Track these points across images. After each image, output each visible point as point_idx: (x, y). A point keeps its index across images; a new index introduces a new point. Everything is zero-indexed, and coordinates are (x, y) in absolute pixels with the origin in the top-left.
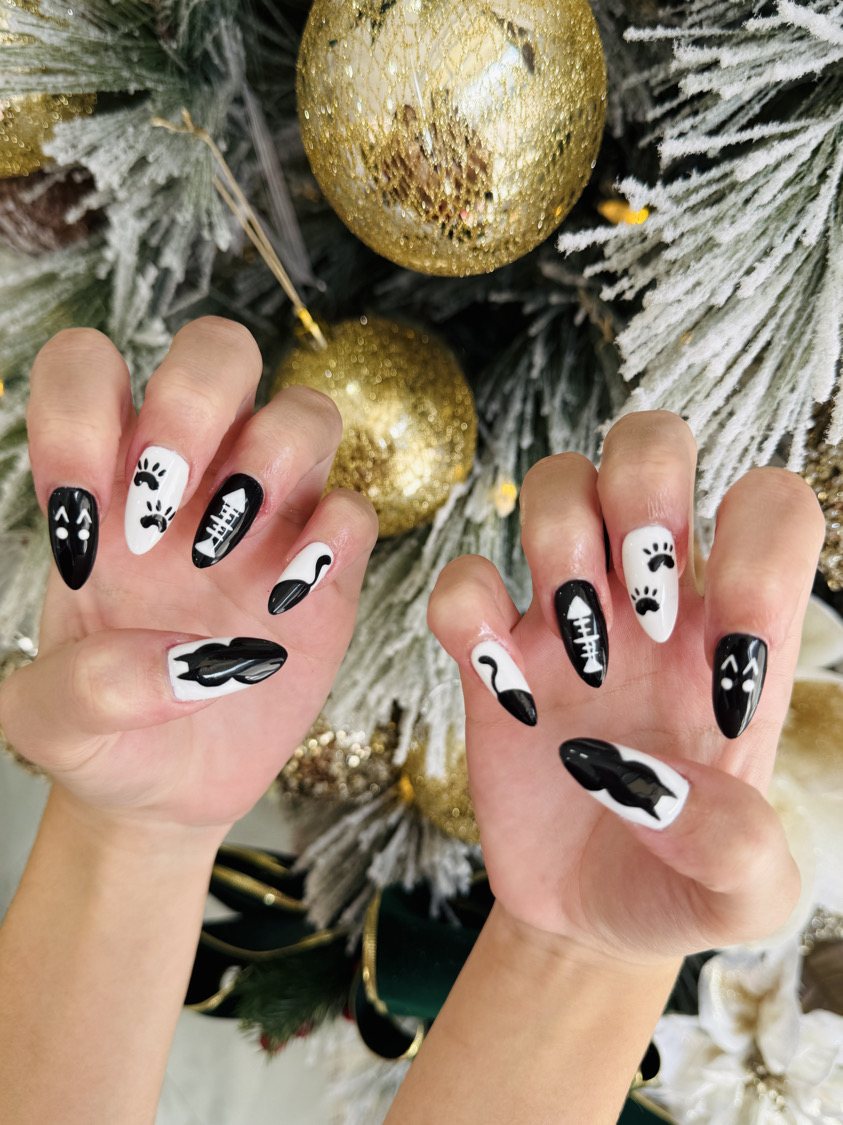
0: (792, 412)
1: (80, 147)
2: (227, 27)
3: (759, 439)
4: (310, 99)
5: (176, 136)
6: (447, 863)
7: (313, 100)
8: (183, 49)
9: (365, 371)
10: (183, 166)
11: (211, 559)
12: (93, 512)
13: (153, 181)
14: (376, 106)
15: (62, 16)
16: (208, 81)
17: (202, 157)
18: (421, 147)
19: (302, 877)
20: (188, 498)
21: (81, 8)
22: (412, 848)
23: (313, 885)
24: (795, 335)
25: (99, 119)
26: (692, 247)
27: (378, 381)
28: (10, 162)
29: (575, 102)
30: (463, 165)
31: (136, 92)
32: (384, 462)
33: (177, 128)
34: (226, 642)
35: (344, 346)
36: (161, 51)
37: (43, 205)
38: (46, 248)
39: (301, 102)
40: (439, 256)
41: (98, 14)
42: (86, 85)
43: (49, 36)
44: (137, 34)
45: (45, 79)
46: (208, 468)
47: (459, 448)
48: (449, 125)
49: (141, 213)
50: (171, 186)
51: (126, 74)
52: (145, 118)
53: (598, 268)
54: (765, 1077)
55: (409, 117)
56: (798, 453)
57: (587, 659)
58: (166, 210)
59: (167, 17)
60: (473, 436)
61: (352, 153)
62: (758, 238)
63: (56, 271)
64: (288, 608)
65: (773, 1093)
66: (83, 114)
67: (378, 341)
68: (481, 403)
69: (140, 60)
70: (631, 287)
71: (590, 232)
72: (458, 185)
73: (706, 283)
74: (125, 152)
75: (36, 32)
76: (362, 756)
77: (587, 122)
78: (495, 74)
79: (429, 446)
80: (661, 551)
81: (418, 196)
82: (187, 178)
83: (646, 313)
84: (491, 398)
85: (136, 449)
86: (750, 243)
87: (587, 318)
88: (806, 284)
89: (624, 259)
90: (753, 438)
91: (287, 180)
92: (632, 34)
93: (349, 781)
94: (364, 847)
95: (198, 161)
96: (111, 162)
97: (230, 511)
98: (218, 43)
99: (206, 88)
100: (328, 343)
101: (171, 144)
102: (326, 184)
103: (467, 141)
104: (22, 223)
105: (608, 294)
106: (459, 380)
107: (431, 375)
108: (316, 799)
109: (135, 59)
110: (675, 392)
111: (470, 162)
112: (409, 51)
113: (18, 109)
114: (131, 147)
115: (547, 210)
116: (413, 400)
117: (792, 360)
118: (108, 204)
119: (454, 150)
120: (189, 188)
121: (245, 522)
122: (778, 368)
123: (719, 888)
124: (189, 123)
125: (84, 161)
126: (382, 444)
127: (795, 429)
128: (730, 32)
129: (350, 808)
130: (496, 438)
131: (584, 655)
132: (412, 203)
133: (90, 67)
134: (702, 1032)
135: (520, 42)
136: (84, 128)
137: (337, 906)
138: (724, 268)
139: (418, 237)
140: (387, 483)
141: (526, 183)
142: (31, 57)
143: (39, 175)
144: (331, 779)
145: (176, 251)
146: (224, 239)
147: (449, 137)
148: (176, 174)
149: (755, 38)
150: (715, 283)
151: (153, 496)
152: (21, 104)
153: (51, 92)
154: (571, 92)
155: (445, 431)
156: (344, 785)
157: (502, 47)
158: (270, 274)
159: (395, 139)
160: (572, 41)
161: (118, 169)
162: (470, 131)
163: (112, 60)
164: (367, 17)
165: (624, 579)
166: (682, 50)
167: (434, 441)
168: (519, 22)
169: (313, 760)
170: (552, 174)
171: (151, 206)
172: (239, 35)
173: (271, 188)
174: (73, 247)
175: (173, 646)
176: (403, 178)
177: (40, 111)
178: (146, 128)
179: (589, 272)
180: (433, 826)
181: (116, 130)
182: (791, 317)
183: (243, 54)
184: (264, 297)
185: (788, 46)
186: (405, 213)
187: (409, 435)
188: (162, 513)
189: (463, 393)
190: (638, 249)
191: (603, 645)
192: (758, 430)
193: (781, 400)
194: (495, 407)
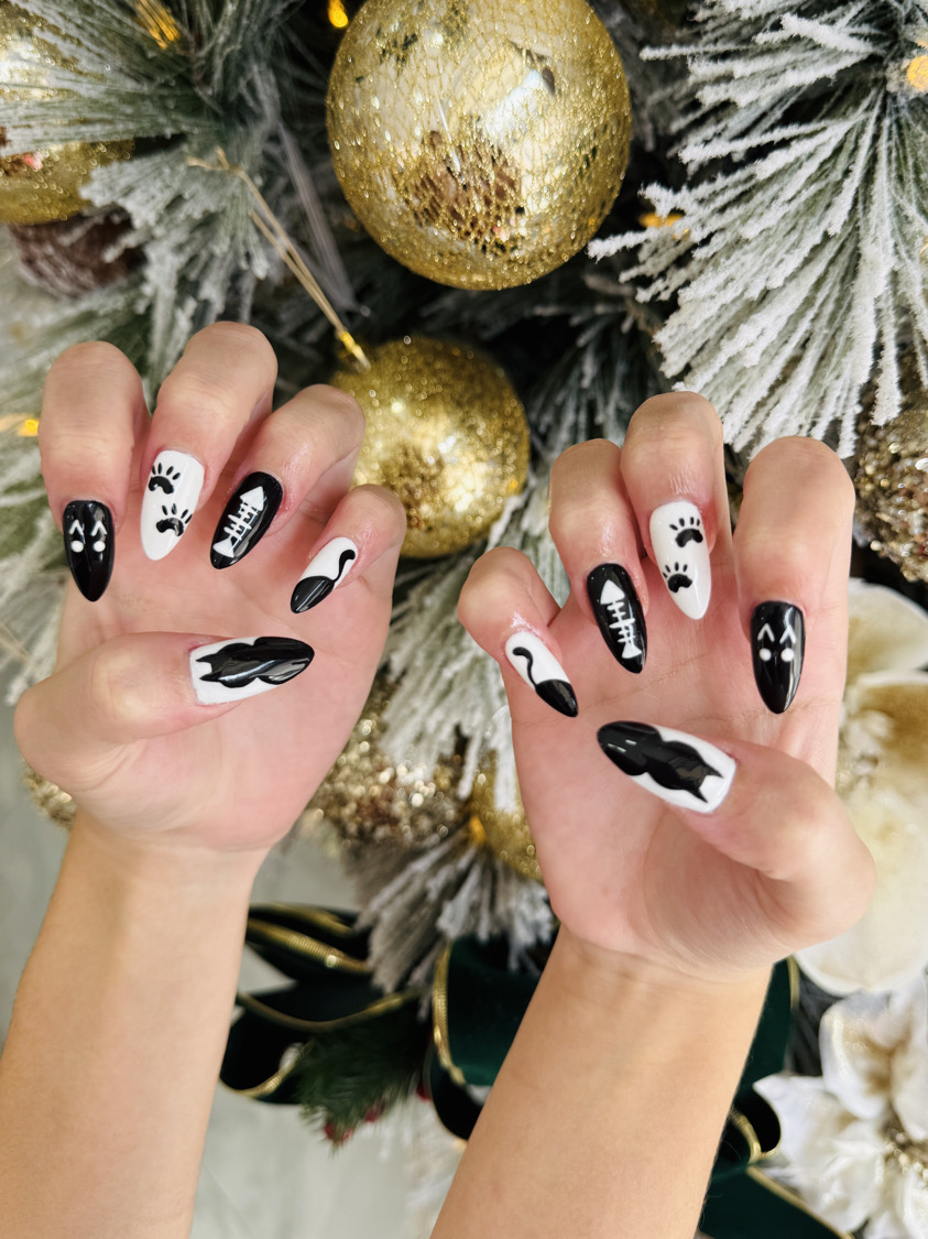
0: (839, 398)
1: (117, 189)
2: (260, 72)
3: (807, 427)
4: (339, 131)
5: (212, 174)
6: (524, 907)
7: (343, 131)
8: (218, 95)
9: (410, 388)
10: (220, 202)
11: (231, 559)
12: (108, 523)
13: (189, 217)
14: (403, 134)
15: (100, 72)
16: (243, 122)
17: (238, 192)
18: (449, 169)
19: (366, 934)
20: (205, 499)
21: (119, 63)
22: (486, 895)
23: (378, 944)
24: (836, 325)
25: (137, 162)
26: (722, 245)
27: (423, 397)
28: (49, 208)
29: (598, 119)
30: (491, 183)
31: (173, 136)
32: (433, 477)
33: (213, 166)
34: (250, 641)
35: (389, 366)
36: (197, 98)
37: (82, 247)
38: (85, 288)
39: (331, 134)
40: (475, 270)
41: (135, 67)
42: (123, 133)
43: (86, 89)
44: (173, 84)
45: (84, 129)
46: (224, 470)
47: (510, 460)
48: (475, 146)
49: (179, 248)
50: (208, 222)
51: (162, 120)
52: (181, 158)
53: (633, 272)
54: (906, 1146)
55: (435, 141)
56: (848, 438)
57: (624, 644)
58: (205, 245)
59: (202, 67)
60: (525, 448)
61: (381, 178)
62: (789, 233)
63: (94, 309)
64: (311, 606)
65: (917, 1166)
66: (121, 159)
67: (422, 358)
68: (533, 416)
69: (177, 108)
70: (667, 288)
71: (619, 238)
72: (488, 202)
73: (738, 278)
74: (162, 191)
75: (75, 87)
76: (426, 794)
77: (612, 137)
78: (517, 98)
79: (479, 459)
80: (688, 525)
81: (449, 214)
82: (224, 212)
83: (681, 311)
84: (544, 409)
85: (149, 455)
86: (780, 238)
87: (635, 325)
88: (842, 274)
89: (660, 262)
90: (801, 427)
91: (326, 212)
92: (648, 53)
93: (413, 822)
94: (433, 896)
95: (234, 197)
96: (148, 201)
97: (248, 509)
98: (251, 87)
99: (241, 129)
100: (372, 364)
101: (207, 181)
102: (360, 210)
103: (494, 161)
104: (61, 266)
105: (644, 296)
106: (508, 392)
107: (478, 389)
108: (379, 846)
109: (172, 107)
110: (720, 387)
111: (498, 180)
112: (431, 81)
113: (57, 158)
114: (168, 187)
115: (578, 220)
116: (461, 414)
117: (835, 348)
118: (147, 242)
119: (481, 169)
120: (226, 220)
121: (264, 520)
122: (822, 358)
123: (779, 875)
124: (224, 161)
125: (121, 202)
126: (431, 461)
127: (843, 414)
128: (744, 47)
129: (416, 853)
130: (551, 449)
131: (621, 641)
132: (444, 221)
133: (127, 116)
134: (830, 1096)
135: (540, 67)
136: (121, 172)
137: (406, 966)
138: (755, 263)
139: (451, 254)
140: (438, 498)
141: (556, 197)
142: (69, 110)
143: (78, 218)
144: (393, 821)
145: (215, 283)
146: (261, 268)
147: (476, 158)
148: (213, 208)
149: (769, 50)
150: (747, 278)
151: (168, 500)
152: (60, 153)
153: (89, 140)
154: (593, 110)
155: (495, 444)
156: (408, 827)
157: (522, 73)
158: (312, 303)
159: (422, 162)
160: (591, 63)
161: (154, 208)
162: (496, 150)
163: (149, 108)
164: (391, 54)
165: (655, 558)
166: (695, 65)
167: (482, 453)
168: (538, 49)
169: (373, 800)
170: (581, 186)
171: (189, 242)
172: (272, 78)
173: (311, 221)
174: (112, 286)
175: (195, 648)
176: (433, 198)
177: (78, 158)
178: (182, 168)
179: (624, 277)
180: (507, 868)
181: (153, 171)
182: (830, 307)
183: (277, 96)
184: (307, 325)
185: (801, 56)
186: (438, 232)
187: (458, 452)
188: (178, 516)
189: (513, 405)
190: (673, 253)
191: (640, 629)
192: (806, 418)
193: (828, 388)
194: (547, 419)
